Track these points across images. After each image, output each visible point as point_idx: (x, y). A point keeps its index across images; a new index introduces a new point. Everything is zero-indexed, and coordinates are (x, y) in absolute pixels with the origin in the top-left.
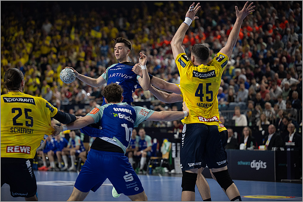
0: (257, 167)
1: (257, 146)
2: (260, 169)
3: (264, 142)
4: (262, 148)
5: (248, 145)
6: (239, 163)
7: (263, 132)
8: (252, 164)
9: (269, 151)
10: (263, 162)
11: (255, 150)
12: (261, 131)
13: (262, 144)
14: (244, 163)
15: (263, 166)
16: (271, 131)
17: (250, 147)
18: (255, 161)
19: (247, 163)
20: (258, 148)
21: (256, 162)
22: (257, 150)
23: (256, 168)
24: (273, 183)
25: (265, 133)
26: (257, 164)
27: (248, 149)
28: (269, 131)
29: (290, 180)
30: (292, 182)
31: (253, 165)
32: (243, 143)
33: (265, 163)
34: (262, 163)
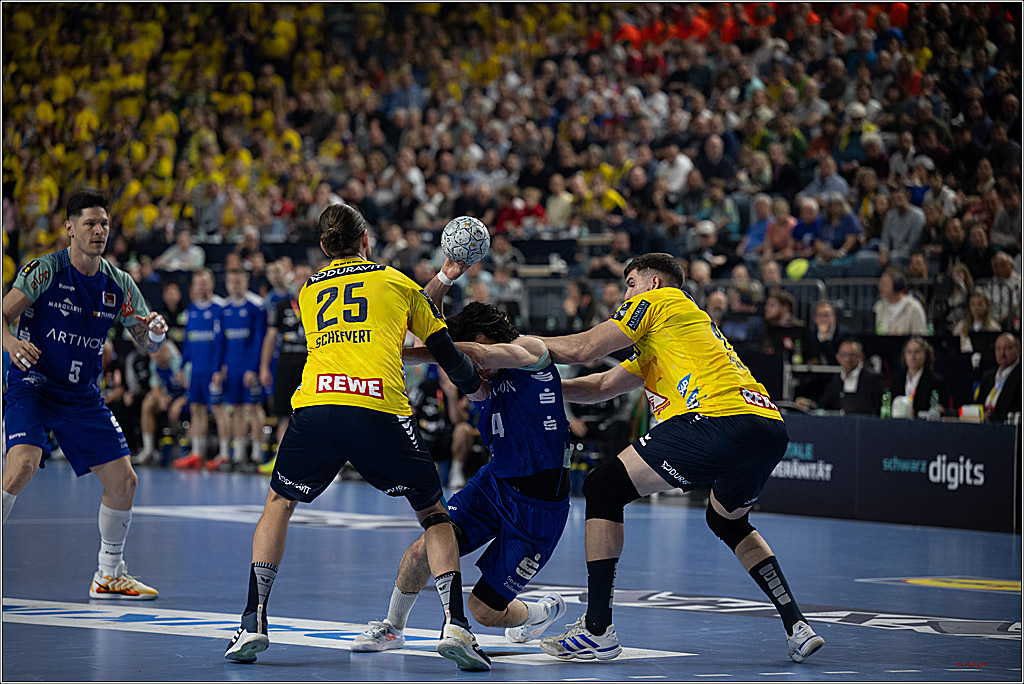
0: (950, 479)
1: (952, 406)
2: (963, 486)
3: (977, 393)
4: (972, 413)
6: (887, 465)
7: (976, 358)
8: (935, 470)
9: (997, 424)
10: (974, 463)
11: (944, 420)
12: (969, 355)
13: (970, 402)
14: (904, 466)
15: (973, 476)
16: (1004, 356)
17: (927, 408)
18: (944, 458)
19: (914, 466)
20: (958, 414)
21: (948, 462)
22: (953, 420)
23: (947, 482)
24: (1008, 536)
25: (981, 361)
26: (953, 471)
27: (922, 414)
28: (998, 354)
31: (935, 473)
32: (904, 394)
33: (980, 467)
34: (968, 466)
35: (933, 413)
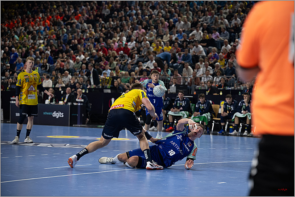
0: (57, 116)
1: (57, 101)
2: (59, 117)
3: (62, 99)
4: (61, 103)
5: (51, 101)
6: (44, 113)
7: (62, 92)
8: (54, 114)
9: (66, 105)
10: (61, 113)
11: (56, 104)
12: (61, 91)
14: (48, 114)
15: (61, 115)
17: (52, 102)
18: (56, 112)
19: (50, 114)
20: (59, 103)
21: (56, 113)
22: (57, 104)
23: (56, 117)
24: (67, 127)
25: (63, 92)
26: (57, 114)
27: (51, 103)
28: (67, 91)
29: (79, 125)
30: (81, 126)
31: (54, 115)
32: (48, 99)
33: (63, 113)
34: (60, 113)
35: (54, 103)
